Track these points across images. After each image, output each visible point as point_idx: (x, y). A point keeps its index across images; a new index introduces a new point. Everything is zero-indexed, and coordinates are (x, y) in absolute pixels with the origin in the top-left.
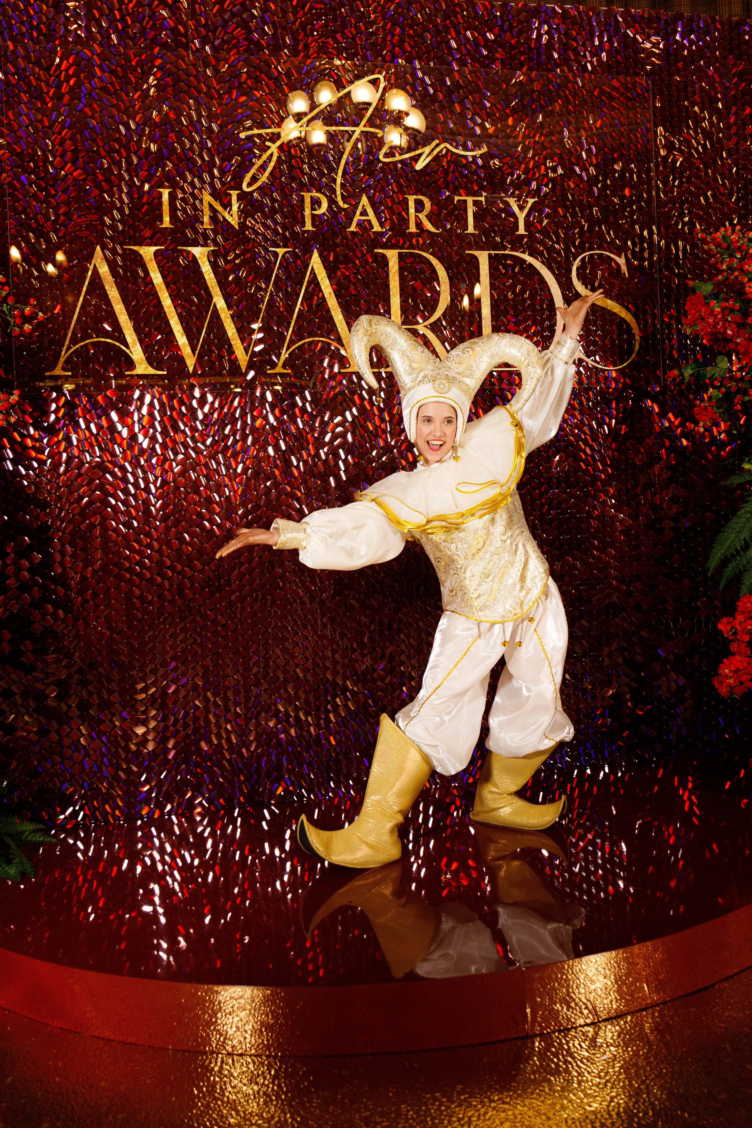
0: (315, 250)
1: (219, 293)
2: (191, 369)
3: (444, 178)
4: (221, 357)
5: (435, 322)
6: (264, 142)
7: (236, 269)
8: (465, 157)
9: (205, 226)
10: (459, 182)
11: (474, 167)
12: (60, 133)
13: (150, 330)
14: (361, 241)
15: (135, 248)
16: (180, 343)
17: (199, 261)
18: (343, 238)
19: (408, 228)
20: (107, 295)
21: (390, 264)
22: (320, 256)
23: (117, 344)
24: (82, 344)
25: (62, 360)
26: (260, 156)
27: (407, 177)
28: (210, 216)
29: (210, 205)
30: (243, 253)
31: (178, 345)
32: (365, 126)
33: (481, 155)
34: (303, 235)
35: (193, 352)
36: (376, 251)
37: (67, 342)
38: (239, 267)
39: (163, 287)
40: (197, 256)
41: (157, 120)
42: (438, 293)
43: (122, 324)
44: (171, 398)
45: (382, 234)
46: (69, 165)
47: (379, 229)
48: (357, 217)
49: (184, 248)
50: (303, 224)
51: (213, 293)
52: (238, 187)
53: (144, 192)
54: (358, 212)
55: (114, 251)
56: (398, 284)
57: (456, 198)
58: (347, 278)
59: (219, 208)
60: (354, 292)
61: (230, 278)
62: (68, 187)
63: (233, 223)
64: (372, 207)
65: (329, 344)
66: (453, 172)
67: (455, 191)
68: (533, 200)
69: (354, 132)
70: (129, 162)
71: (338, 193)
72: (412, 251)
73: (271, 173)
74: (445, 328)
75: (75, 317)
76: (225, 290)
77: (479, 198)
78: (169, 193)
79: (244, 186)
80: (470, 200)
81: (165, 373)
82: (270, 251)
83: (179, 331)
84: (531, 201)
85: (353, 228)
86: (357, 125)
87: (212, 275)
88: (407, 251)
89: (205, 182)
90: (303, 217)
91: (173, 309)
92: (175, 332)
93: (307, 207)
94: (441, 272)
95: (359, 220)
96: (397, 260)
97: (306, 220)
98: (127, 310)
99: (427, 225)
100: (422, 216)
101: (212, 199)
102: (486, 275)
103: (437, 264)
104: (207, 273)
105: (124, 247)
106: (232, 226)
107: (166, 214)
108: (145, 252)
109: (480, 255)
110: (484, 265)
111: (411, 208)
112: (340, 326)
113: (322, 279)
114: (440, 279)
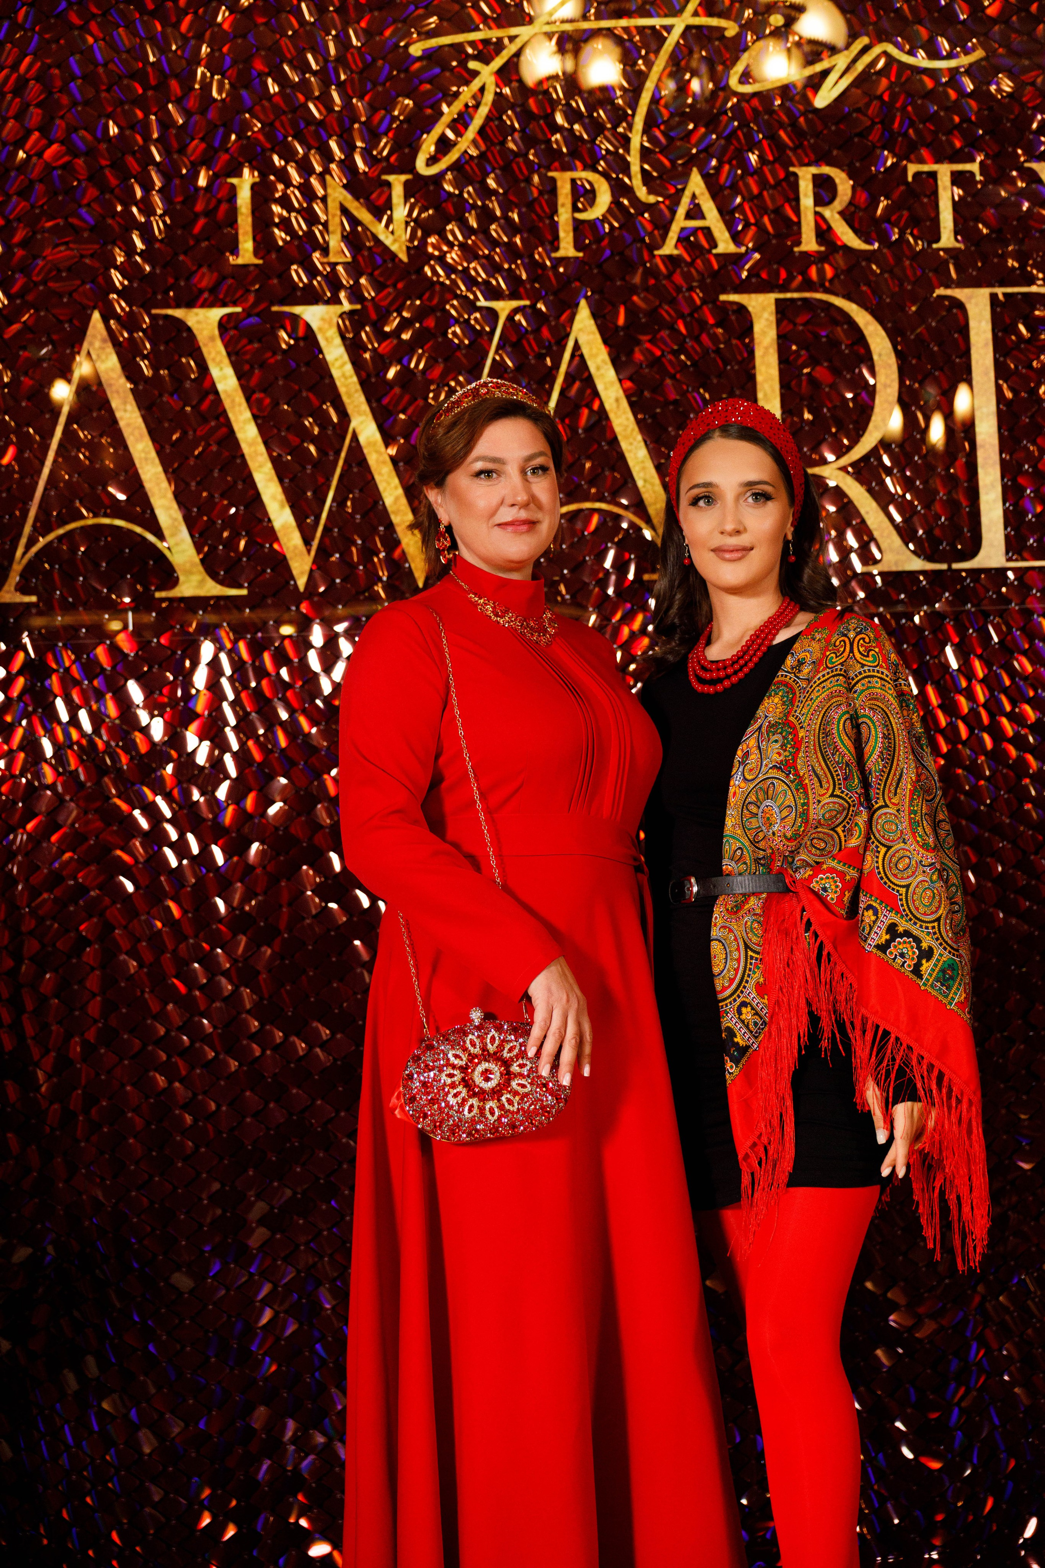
0: (583, 303)
1: (365, 407)
2: (301, 582)
3: (882, 122)
4: (368, 553)
5: (865, 458)
6: (463, 63)
7: (403, 352)
8: (932, 73)
9: (332, 259)
10: (917, 131)
11: (952, 94)
12: (15, 67)
13: (211, 496)
14: (688, 277)
15: (178, 313)
16: (277, 524)
17: (320, 338)
18: (648, 273)
19: (799, 243)
20: (115, 421)
21: (757, 328)
22: (595, 315)
23: (138, 530)
24: (61, 531)
25: (17, 568)
26: (457, 95)
27: (794, 124)
28: (343, 236)
29: (344, 211)
30: (420, 315)
31: (272, 527)
32: (696, 14)
33: (971, 65)
34: (555, 267)
35: (307, 542)
36: (723, 297)
37: (27, 529)
38: (409, 348)
39: (240, 398)
40: (315, 325)
41: (226, 26)
42: (872, 391)
43: (148, 485)
44: (256, 650)
45: (737, 260)
46: (36, 135)
47: (731, 248)
48: (680, 222)
49: (286, 309)
50: (554, 243)
51: (350, 409)
52: (407, 166)
53: (198, 189)
54: (681, 211)
55: (130, 322)
56: (775, 372)
57: (912, 169)
58: (656, 363)
59: (364, 215)
60: (674, 396)
61: (391, 374)
62: (32, 183)
63: (394, 248)
64: (714, 197)
65: (618, 518)
66: (904, 109)
67: (909, 153)
69: (669, 29)
70: (166, 122)
71: (635, 168)
72: (807, 295)
73: (482, 132)
74: (889, 471)
75: (46, 471)
76: (379, 401)
77: (967, 167)
78: (253, 187)
79: (420, 164)
80: (944, 172)
81: (244, 592)
82: (480, 309)
83: (274, 498)
85: (669, 248)
86: (677, 12)
87: (349, 367)
88: (796, 295)
89: (332, 160)
90: (555, 226)
91: (262, 448)
92: (266, 498)
93: (563, 205)
94: (878, 340)
95: (683, 229)
96: (773, 318)
97: (562, 234)
98: (159, 453)
99: (842, 233)
100: (831, 214)
101: (349, 197)
102: (986, 345)
103: (867, 324)
104: (338, 364)
105: (154, 311)
106: (393, 256)
107: (246, 233)
108: (199, 322)
109: (970, 298)
110: (980, 322)
111: (806, 195)
112: (642, 475)
113: (598, 368)
114: (875, 357)
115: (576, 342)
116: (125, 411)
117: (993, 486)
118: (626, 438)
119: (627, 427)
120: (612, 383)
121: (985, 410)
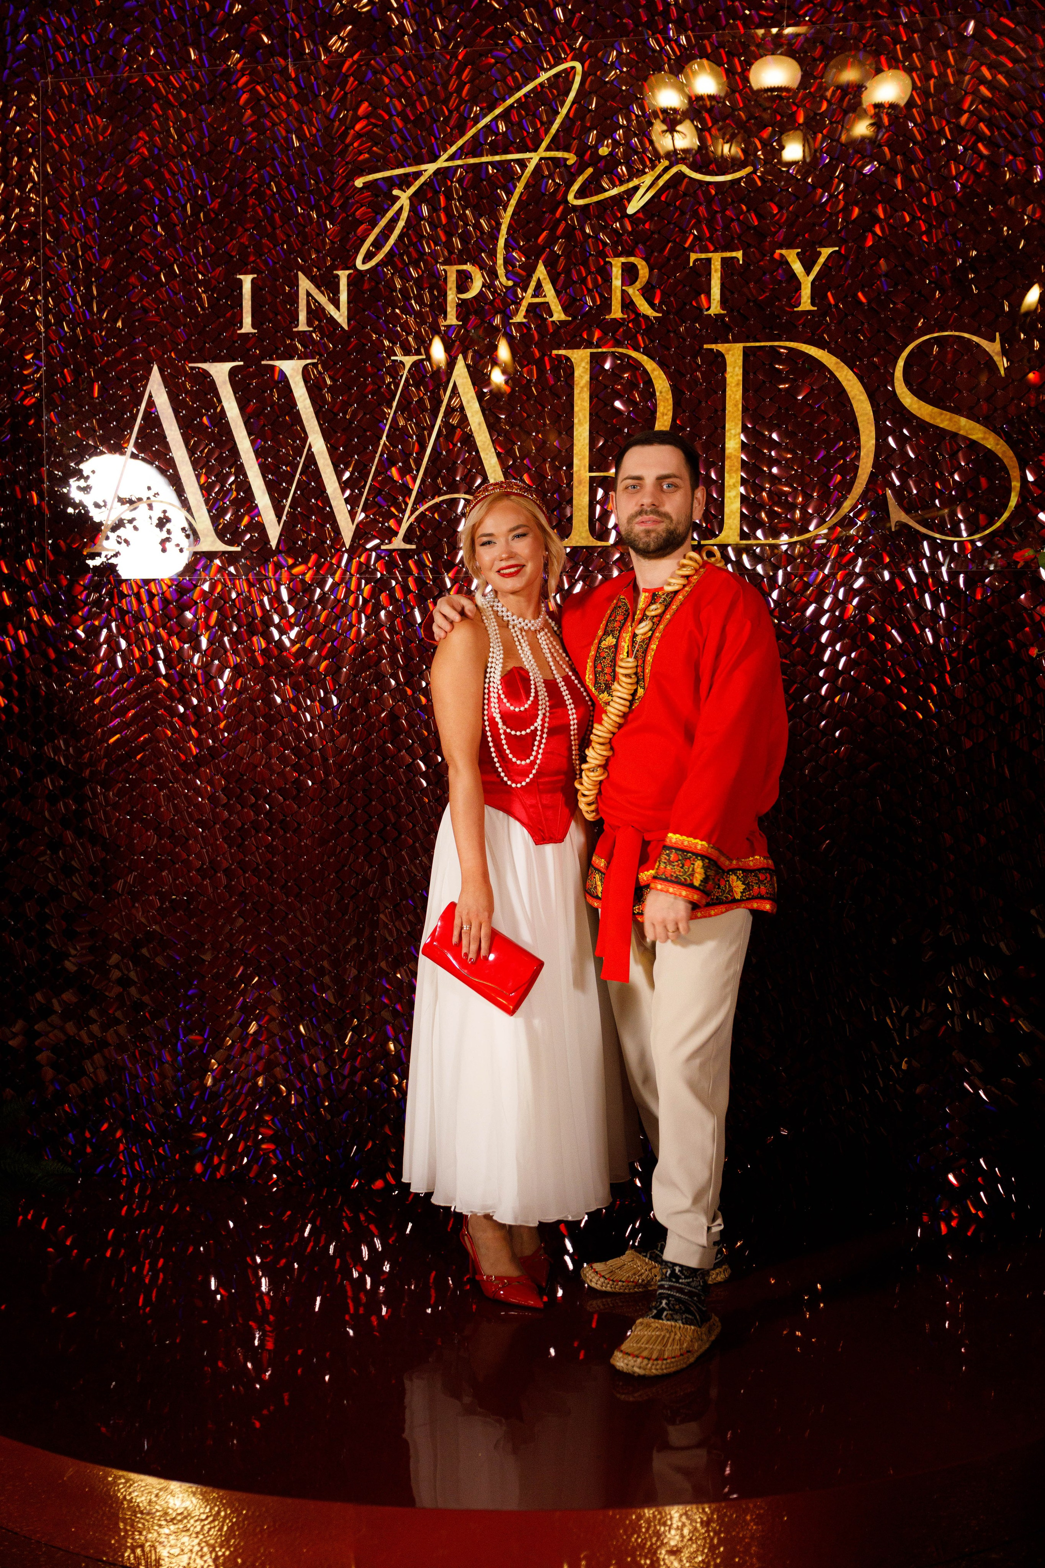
0: (461, 358)
1: (317, 428)
2: (274, 543)
6: (391, 190)
8: (715, 185)
9: (301, 328)
15: (205, 366)
16: (260, 506)
17: (291, 381)
19: (610, 312)
20: (165, 438)
21: (576, 374)
22: (468, 365)
26: (384, 214)
28: (308, 313)
29: (310, 296)
31: (257, 507)
32: (548, 149)
35: (279, 516)
39: (241, 422)
40: (288, 374)
44: (251, 585)
45: (564, 325)
47: (563, 317)
48: (528, 298)
49: (271, 362)
50: (444, 315)
51: (308, 430)
52: (350, 263)
54: (530, 291)
56: (587, 404)
59: (323, 300)
63: (340, 320)
64: (553, 281)
67: (692, 245)
68: (830, 250)
69: (528, 160)
71: (500, 262)
72: (613, 349)
73: (400, 236)
76: (326, 425)
77: (734, 254)
78: (253, 280)
79: (359, 262)
80: (716, 259)
81: (239, 549)
82: (394, 361)
84: (826, 252)
85: (519, 318)
86: (535, 150)
87: (308, 402)
88: (604, 350)
90: (445, 302)
91: (253, 455)
92: (254, 488)
93: (450, 289)
94: (660, 382)
95: (530, 305)
96: (588, 366)
97: (449, 309)
98: (190, 458)
99: (640, 305)
100: (633, 292)
101: (313, 286)
102: (738, 384)
103: (654, 370)
104: (301, 399)
105: (190, 365)
106: (338, 325)
107: (247, 312)
108: (217, 372)
109: (729, 350)
110: (734, 368)
111: (616, 278)
112: (493, 475)
113: (468, 402)
114: (657, 394)
115: (455, 383)
116: (171, 430)
117: (734, 486)
118: (484, 450)
119: (485, 442)
120: (477, 412)
121: (733, 432)
